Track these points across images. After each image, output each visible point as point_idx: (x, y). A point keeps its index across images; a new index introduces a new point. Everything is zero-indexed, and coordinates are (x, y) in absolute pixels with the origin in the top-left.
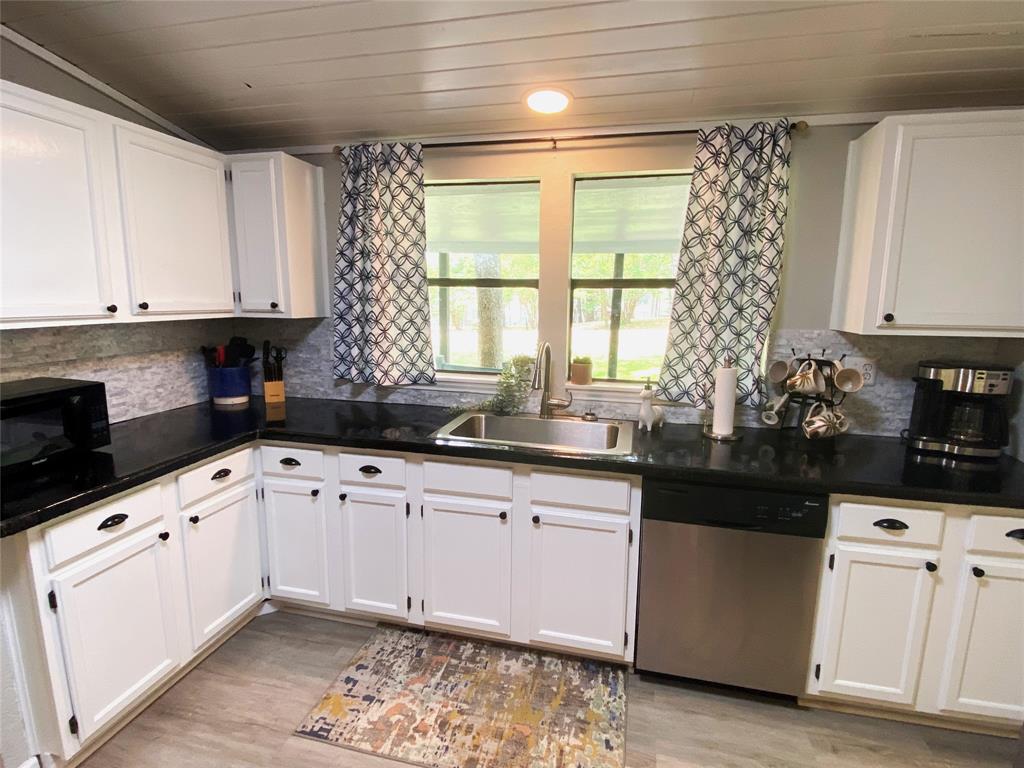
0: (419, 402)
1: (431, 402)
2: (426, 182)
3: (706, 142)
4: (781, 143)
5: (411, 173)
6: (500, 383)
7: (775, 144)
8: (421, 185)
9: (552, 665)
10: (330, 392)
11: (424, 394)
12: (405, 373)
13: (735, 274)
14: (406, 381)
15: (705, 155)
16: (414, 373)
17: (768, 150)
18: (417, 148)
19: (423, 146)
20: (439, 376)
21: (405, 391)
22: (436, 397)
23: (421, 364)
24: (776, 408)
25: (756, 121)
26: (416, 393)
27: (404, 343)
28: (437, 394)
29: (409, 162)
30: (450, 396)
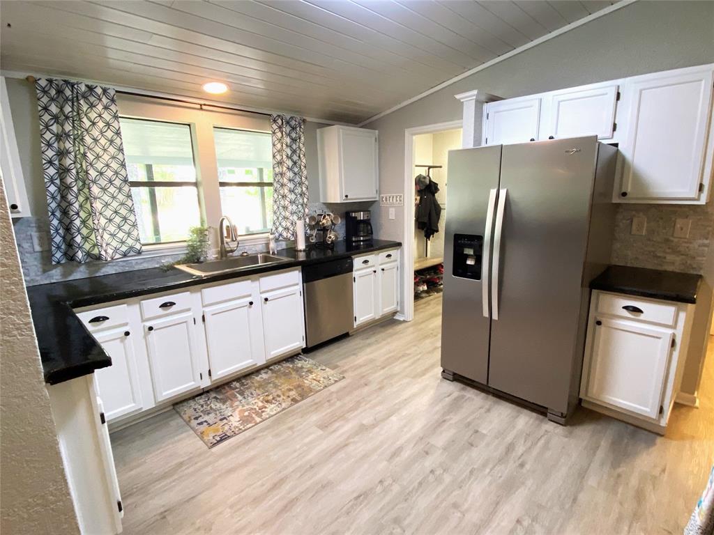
0: (127, 269)
1: (137, 268)
2: (120, 115)
3: (275, 121)
4: (302, 127)
5: (106, 108)
6: (189, 246)
7: (300, 127)
8: (116, 117)
9: (276, 367)
10: (38, 278)
11: (131, 263)
12: (116, 250)
13: (293, 180)
14: (118, 256)
15: (275, 126)
16: (124, 249)
17: (298, 129)
18: (112, 93)
19: (117, 91)
20: (144, 248)
21: (114, 264)
22: (142, 263)
23: (130, 242)
24: (314, 235)
25: (292, 115)
26: (124, 264)
27: (112, 228)
28: (142, 261)
29: (105, 100)
30: (152, 260)
